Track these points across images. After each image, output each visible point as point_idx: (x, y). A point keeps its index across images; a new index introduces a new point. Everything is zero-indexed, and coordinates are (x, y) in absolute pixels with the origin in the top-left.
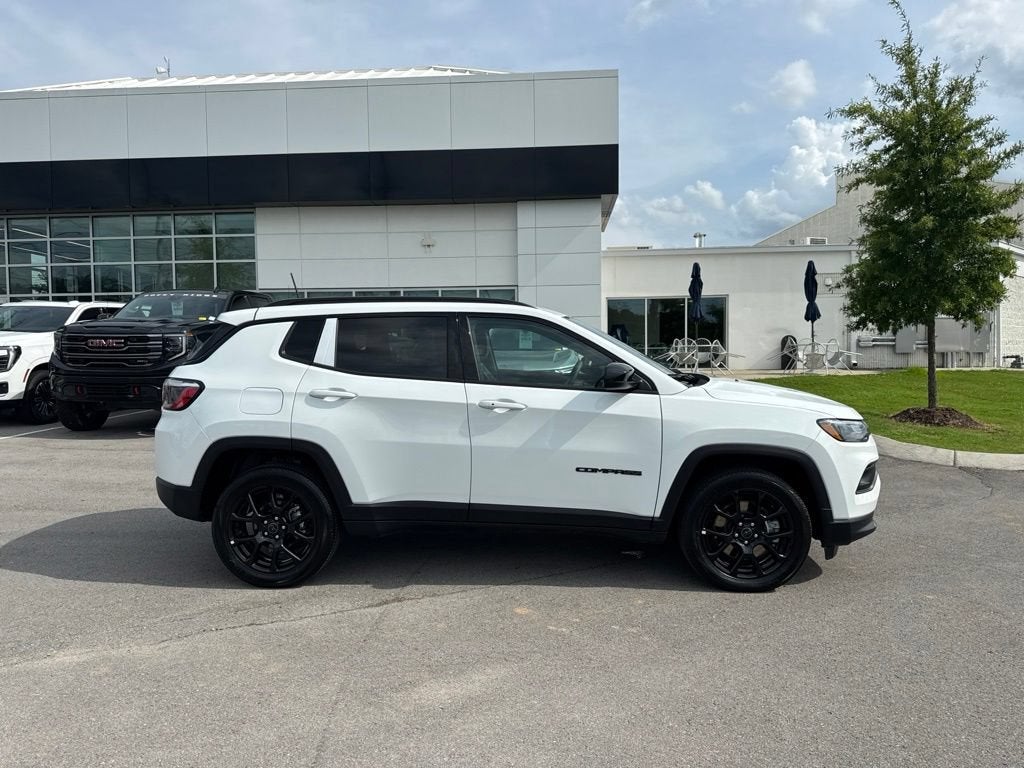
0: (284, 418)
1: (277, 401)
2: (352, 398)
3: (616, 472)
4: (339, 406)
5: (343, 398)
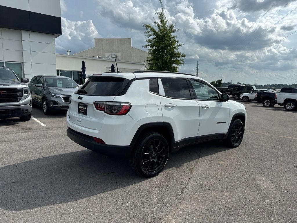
0: (160, 115)
1: (156, 109)
2: (175, 106)
3: (221, 123)
4: (172, 109)
5: (173, 107)
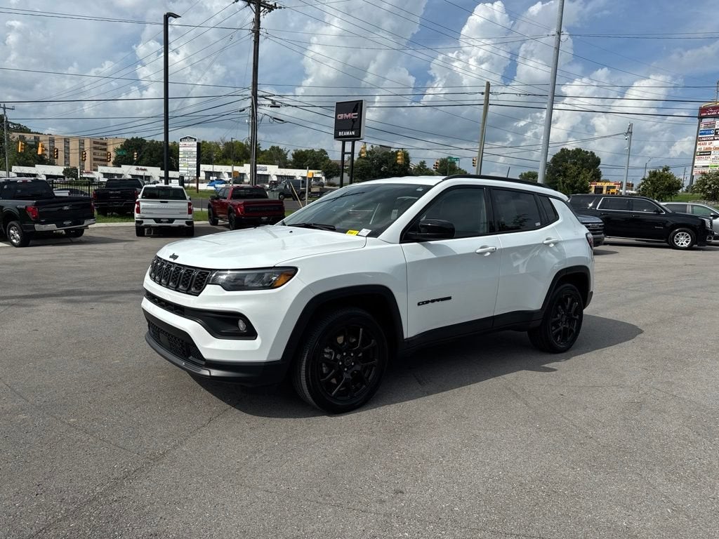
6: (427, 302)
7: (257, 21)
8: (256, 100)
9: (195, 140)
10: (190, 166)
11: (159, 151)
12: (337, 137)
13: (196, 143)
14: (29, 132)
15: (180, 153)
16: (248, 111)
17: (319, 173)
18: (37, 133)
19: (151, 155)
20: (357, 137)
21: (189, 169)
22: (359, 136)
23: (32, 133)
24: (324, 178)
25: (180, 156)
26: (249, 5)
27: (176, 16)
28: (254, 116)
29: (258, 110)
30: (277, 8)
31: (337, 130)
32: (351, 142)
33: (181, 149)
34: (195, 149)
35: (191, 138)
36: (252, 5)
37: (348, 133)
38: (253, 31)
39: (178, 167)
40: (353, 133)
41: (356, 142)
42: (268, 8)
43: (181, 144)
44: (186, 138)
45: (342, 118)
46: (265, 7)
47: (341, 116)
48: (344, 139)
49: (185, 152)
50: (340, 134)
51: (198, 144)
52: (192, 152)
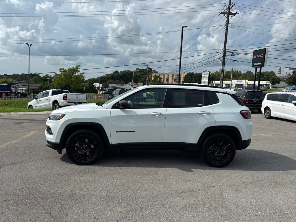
6: (121, 132)
7: (228, 21)
8: (225, 53)
9: (208, 71)
10: (206, 82)
11: (199, 77)
12: (253, 66)
13: (208, 73)
14: (157, 73)
15: (202, 77)
16: (222, 59)
17: (268, 82)
18: (160, 73)
19: (196, 78)
20: (263, 65)
21: (205, 83)
22: (264, 65)
23: (159, 73)
24: (271, 84)
25: (202, 78)
26: (225, 15)
27: (186, 27)
28: (224, 60)
29: (226, 57)
30: (237, 14)
31: (253, 63)
32: (259, 68)
33: (203, 76)
34: (208, 75)
35: (207, 71)
36: (226, 15)
37: (258, 64)
38: (226, 25)
39: (201, 83)
40: (261, 63)
41: (262, 68)
42: (233, 15)
43: (203, 73)
44: (205, 71)
45: (256, 57)
46: (232, 15)
47: (255, 56)
48: (256, 67)
49: (204, 77)
50: (255, 64)
51: (209, 73)
52: (207, 76)
